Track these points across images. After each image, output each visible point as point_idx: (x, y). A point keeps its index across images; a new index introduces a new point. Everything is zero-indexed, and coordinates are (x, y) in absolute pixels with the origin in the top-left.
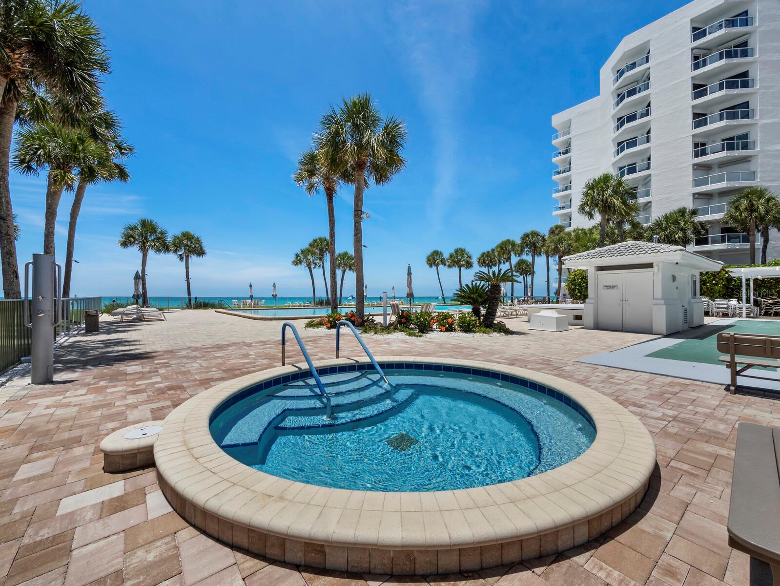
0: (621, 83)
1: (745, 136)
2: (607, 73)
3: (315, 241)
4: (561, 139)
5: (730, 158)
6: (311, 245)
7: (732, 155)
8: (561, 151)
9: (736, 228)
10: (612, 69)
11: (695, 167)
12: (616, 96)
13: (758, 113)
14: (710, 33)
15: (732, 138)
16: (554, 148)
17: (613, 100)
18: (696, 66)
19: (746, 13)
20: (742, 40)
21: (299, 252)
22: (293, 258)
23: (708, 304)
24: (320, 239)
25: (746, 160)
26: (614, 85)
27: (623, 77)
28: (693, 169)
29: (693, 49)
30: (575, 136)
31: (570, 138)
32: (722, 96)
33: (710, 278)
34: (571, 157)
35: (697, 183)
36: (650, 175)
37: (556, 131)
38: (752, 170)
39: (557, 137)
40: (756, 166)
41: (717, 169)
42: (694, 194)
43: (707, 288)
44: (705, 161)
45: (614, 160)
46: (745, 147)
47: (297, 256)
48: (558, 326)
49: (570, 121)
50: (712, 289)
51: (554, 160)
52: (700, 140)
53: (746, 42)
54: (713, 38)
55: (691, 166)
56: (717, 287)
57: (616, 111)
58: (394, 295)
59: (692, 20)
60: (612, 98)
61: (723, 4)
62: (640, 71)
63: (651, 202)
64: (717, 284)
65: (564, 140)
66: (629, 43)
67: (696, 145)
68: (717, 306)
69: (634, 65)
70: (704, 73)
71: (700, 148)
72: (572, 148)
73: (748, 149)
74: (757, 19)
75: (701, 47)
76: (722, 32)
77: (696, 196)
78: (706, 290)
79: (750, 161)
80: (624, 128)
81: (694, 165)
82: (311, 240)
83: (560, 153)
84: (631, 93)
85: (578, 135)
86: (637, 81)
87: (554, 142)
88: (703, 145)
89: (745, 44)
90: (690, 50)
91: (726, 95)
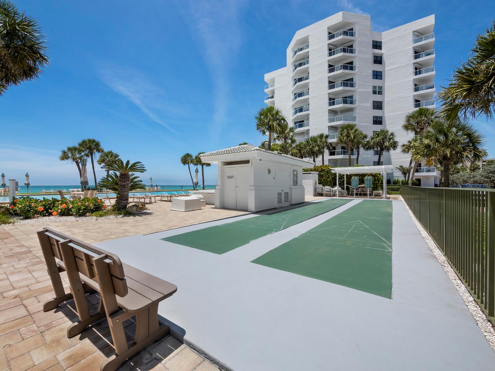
0: (296, 58)
1: (351, 97)
2: (289, 52)
3: (84, 142)
4: (270, 89)
5: (344, 108)
6: (80, 145)
7: (345, 106)
8: (269, 96)
9: (345, 147)
10: (292, 49)
11: (329, 111)
12: (294, 66)
13: (357, 85)
14: (336, 37)
15: (346, 97)
16: (266, 94)
17: (292, 68)
18: (330, 54)
19: (352, 29)
20: (350, 44)
21: (66, 150)
22: (61, 154)
23: (322, 189)
24: (89, 140)
25: (351, 110)
26: (293, 59)
27: (296, 55)
28: (329, 113)
29: (328, 44)
30: (276, 88)
31: (274, 89)
32: (341, 73)
33: (325, 173)
34: (274, 100)
35: (331, 120)
36: (309, 114)
37: (266, 84)
38: (354, 116)
39: (267, 88)
40: (357, 113)
41: (340, 114)
42: (329, 127)
43: (324, 180)
44: (334, 109)
45: (293, 103)
46: (352, 103)
47: (64, 152)
48: (186, 208)
49: (274, 78)
50: (326, 180)
51: (266, 101)
52: (332, 97)
53: (352, 45)
54: (337, 40)
55: (328, 111)
56: (328, 179)
57: (293, 74)
58: (151, 184)
59: (328, 28)
60: (292, 67)
61: (341, 22)
62: (304, 53)
63: (309, 130)
64: (328, 177)
65: (270, 90)
66: (299, 35)
67: (330, 99)
68: (326, 190)
69: (301, 49)
70: (334, 59)
71: (332, 101)
72: (275, 95)
73: (353, 104)
74: (357, 34)
75: (332, 44)
76: (341, 37)
77: (330, 128)
78: (323, 180)
79: (353, 111)
80: (296, 85)
81: (329, 110)
82: (80, 141)
83: (269, 98)
84: (300, 65)
85: (278, 88)
86: (304, 59)
87: (266, 90)
88: (333, 99)
89: (352, 46)
90: (327, 45)
91: (343, 73)
